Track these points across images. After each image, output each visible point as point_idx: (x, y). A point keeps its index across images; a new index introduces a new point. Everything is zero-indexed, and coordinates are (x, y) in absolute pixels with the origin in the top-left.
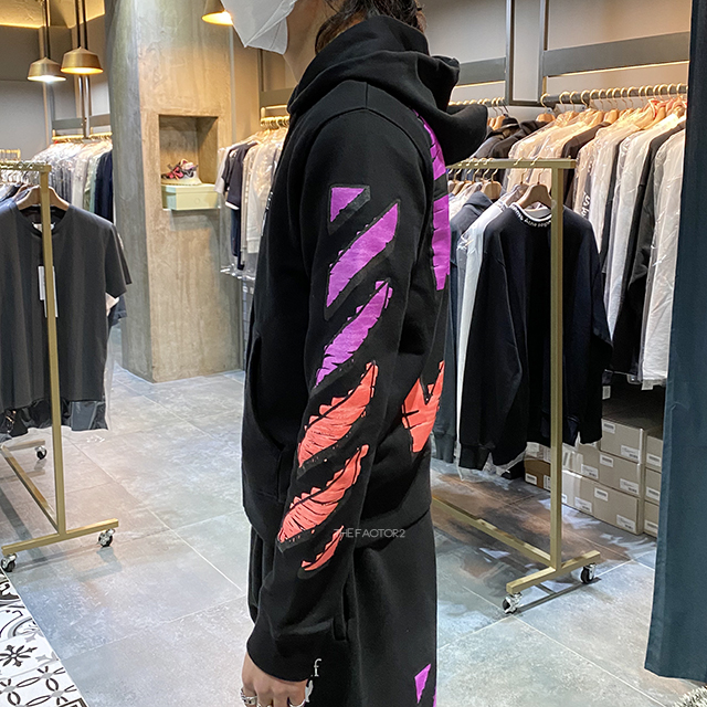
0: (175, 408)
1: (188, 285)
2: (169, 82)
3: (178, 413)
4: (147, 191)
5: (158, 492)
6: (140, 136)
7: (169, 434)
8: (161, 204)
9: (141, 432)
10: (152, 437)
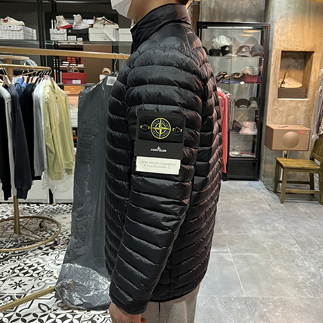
7: (255, 208)
8: (277, 97)
9: (244, 204)
10: (247, 208)
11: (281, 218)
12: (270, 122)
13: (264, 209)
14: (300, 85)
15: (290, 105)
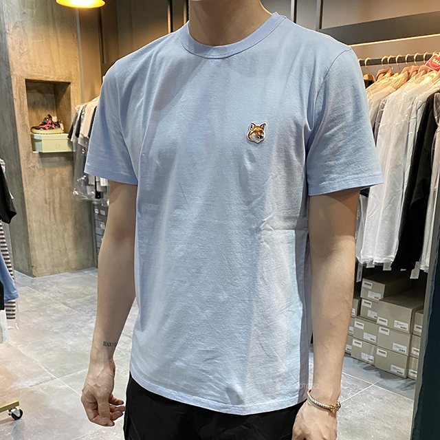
0: (51, 294)
1: (54, 208)
2: (31, 53)
3: (53, 297)
4: (20, 138)
6: (12, 95)
7: (49, 312)
8: (31, 148)
10: (36, 315)
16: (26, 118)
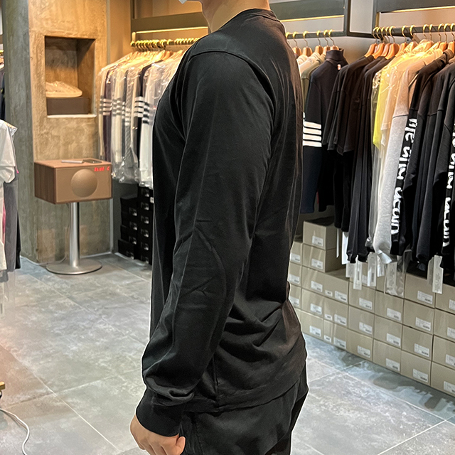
0: (56, 285)
2: (53, 8)
3: (58, 289)
4: (34, 100)
5: (42, 359)
6: (29, 53)
7: (51, 308)
8: (46, 112)
9: (27, 305)
10: (36, 311)
11: (100, 315)
12: (39, 156)
13: (66, 307)
14: (79, 93)
15: (69, 125)
16: (43, 78)
